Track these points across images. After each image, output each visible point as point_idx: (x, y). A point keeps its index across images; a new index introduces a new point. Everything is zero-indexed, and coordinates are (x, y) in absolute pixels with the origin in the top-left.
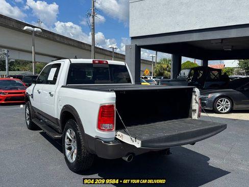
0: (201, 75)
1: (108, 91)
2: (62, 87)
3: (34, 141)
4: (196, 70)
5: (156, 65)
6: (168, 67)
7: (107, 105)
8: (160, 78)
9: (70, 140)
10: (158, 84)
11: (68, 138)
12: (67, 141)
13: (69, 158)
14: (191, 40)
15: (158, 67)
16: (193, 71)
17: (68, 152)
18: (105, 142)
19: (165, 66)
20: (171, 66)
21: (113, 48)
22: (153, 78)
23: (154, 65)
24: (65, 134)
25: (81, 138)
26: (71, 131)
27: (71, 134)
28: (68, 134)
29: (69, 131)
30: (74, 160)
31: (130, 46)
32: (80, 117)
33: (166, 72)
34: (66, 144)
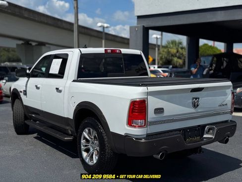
0: (225, 64)
1: (139, 85)
2: (74, 81)
3: (32, 147)
4: (219, 57)
5: (161, 50)
6: (178, 52)
7: (138, 100)
8: (168, 68)
9: (87, 141)
10: (171, 76)
11: (85, 138)
12: (83, 141)
13: (87, 160)
14: (214, 20)
15: (164, 52)
16: (215, 59)
17: (85, 154)
18: (136, 139)
19: (174, 51)
20: (185, 53)
21: (104, 28)
22: (158, 67)
23: (159, 50)
24: (81, 134)
25: (105, 137)
26: (89, 130)
27: (89, 133)
28: (85, 134)
29: (87, 131)
30: (95, 162)
31: (136, 27)
32: (104, 114)
33: (175, 59)
34: (82, 145)
